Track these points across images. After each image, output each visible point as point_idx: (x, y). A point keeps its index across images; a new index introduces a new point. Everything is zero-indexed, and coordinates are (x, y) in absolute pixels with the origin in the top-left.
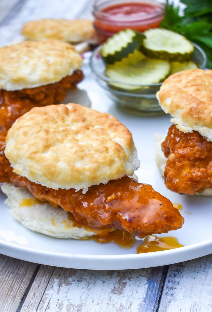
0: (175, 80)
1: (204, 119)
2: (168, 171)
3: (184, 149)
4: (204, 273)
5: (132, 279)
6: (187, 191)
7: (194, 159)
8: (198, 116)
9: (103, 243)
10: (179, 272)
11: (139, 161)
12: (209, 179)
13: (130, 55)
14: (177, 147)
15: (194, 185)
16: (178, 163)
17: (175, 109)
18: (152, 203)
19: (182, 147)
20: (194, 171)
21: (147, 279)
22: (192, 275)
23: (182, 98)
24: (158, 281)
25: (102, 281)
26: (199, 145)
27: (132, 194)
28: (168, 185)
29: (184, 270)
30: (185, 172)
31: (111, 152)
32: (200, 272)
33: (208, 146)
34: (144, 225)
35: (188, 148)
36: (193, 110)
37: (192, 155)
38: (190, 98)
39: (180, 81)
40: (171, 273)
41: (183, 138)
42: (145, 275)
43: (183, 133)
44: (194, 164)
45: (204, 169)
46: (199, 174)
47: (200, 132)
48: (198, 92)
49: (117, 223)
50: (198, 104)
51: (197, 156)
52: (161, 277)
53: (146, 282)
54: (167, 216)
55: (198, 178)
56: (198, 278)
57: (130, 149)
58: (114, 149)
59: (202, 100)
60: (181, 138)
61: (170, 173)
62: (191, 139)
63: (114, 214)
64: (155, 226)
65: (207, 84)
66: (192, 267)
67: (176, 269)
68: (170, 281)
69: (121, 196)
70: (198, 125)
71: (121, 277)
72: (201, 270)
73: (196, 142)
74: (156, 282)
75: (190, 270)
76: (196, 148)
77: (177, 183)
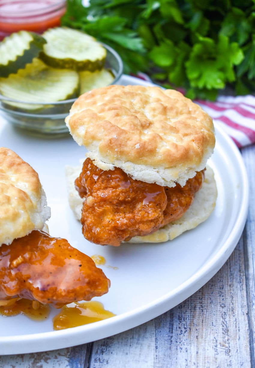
0: (88, 101)
1: (128, 153)
2: (86, 218)
3: (105, 191)
4: (138, 345)
5: (49, 361)
6: (111, 242)
7: (117, 203)
8: (120, 149)
9: (9, 315)
10: (107, 347)
11: (50, 208)
12: (137, 226)
13: (28, 65)
14: (96, 188)
15: (119, 235)
16: (99, 208)
17: (90, 141)
18: (70, 264)
19: (102, 188)
20: (118, 218)
21: (68, 359)
22: (124, 350)
23: (99, 126)
24: (81, 360)
25: (11, 365)
26: (123, 185)
27: (44, 253)
28: (87, 236)
29: (113, 343)
30: (107, 219)
31: (14, 202)
32: (133, 345)
33: (135, 186)
34: (61, 294)
35: (109, 189)
36: (114, 142)
37: (116, 198)
38: (109, 126)
39: (94, 103)
40: (97, 349)
41: (103, 177)
42: (65, 353)
43: (101, 170)
44: (117, 209)
45: (131, 215)
46: (125, 221)
47: (123, 169)
48: (118, 118)
49: (27, 292)
50: (119, 135)
51: (121, 199)
52: (85, 355)
53: (67, 363)
54: (89, 280)
55: (124, 226)
56: (132, 354)
57: (37, 195)
58: (18, 198)
59: (123, 128)
60: (100, 176)
61: (89, 221)
62: (113, 177)
63: (22, 282)
64: (75, 294)
65: (128, 106)
66: (122, 339)
67: (103, 343)
68: (97, 359)
69: (30, 259)
70: (121, 161)
71: (36, 359)
72: (134, 342)
73: (119, 181)
74: (79, 362)
75: (120, 343)
76: (120, 189)
77: (99, 233)
